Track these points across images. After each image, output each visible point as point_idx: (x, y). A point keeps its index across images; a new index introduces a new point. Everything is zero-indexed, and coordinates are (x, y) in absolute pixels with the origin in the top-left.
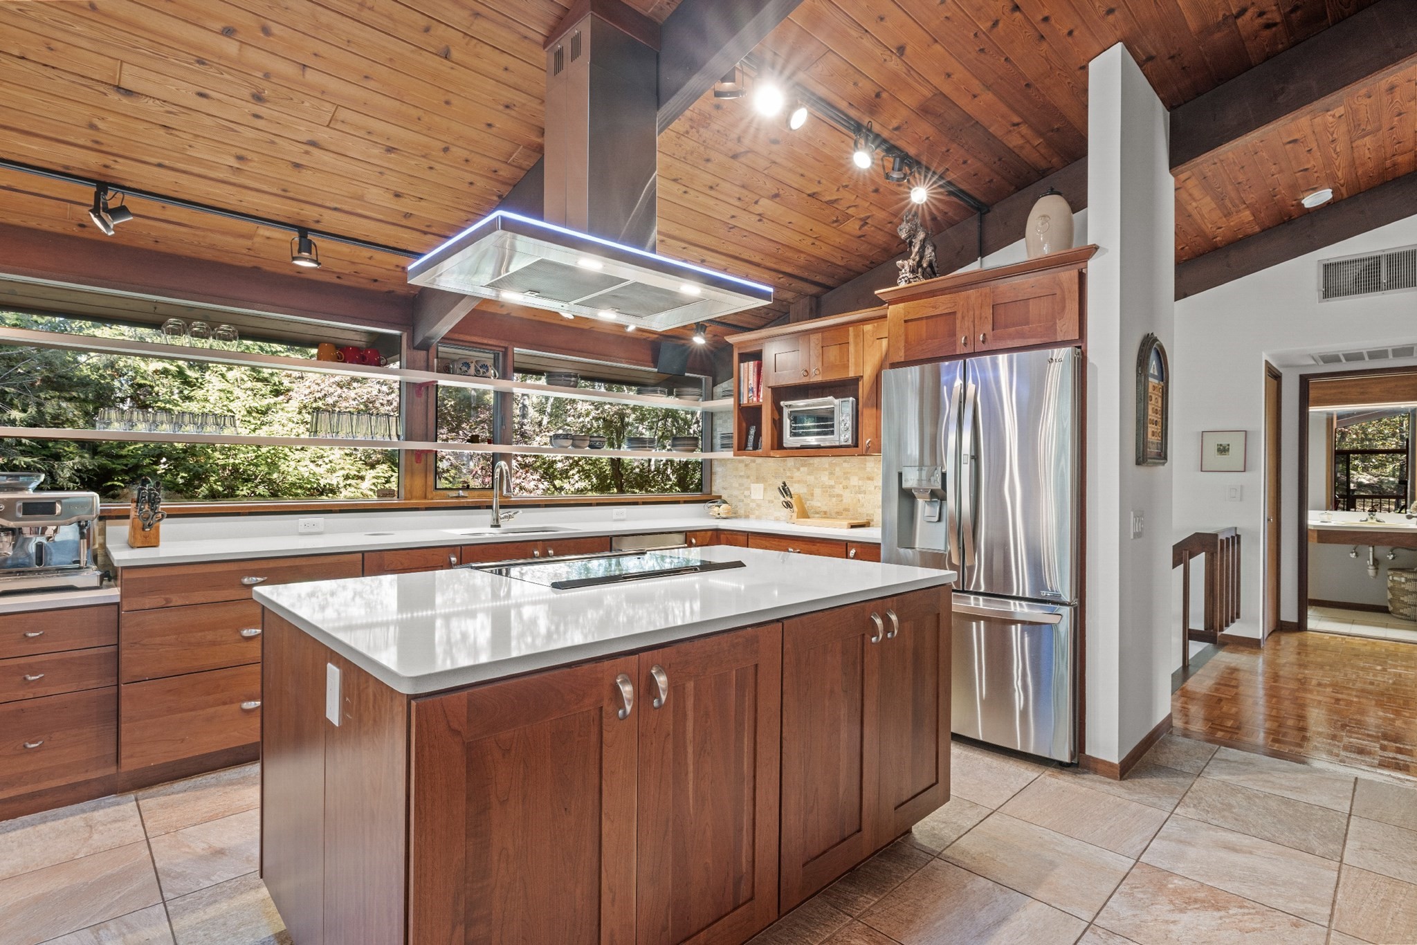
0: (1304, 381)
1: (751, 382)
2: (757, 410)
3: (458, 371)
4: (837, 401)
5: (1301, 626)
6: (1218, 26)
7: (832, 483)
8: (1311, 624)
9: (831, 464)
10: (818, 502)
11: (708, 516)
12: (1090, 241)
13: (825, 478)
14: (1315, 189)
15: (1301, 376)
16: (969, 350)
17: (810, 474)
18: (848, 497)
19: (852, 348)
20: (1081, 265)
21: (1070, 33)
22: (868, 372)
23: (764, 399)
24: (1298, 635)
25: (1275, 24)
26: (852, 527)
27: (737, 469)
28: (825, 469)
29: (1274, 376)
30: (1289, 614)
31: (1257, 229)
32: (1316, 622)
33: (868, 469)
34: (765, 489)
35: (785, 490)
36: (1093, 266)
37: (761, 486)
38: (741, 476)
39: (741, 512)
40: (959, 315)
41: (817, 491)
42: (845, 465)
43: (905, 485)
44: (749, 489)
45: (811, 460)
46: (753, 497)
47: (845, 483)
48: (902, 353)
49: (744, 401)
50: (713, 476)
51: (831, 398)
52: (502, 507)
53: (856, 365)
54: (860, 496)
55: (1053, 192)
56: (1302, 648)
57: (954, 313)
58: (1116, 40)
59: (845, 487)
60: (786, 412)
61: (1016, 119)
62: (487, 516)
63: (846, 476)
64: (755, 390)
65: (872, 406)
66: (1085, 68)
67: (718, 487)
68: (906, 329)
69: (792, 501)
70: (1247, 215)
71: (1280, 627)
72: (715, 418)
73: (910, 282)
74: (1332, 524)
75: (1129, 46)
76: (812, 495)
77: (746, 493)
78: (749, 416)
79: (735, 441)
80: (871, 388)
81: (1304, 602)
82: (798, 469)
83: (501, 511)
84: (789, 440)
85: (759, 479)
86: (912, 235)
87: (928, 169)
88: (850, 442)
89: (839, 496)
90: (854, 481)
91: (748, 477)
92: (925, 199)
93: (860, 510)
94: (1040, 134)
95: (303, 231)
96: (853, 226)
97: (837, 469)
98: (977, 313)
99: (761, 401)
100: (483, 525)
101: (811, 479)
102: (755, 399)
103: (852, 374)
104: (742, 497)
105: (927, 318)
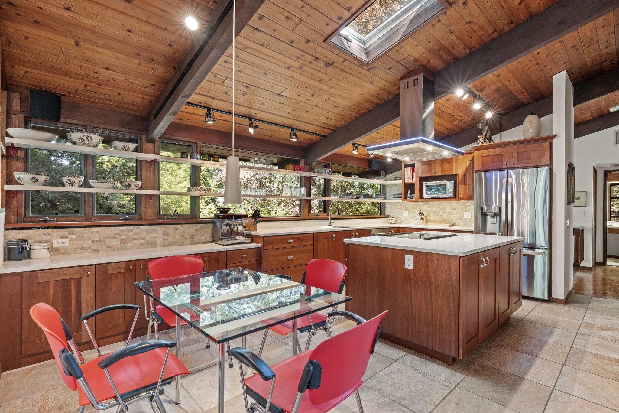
0: (606, 173)
1: (409, 174)
2: (413, 185)
3: (322, 172)
4: (447, 182)
5: (604, 264)
6: (597, 65)
7: (438, 211)
8: (608, 263)
9: (438, 204)
10: (432, 217)
11: (387, 222)
12: (554, 134)
13: (435, 209)
14: (615, 106)
15: (604, 171)
16: (508, 166)
17: (429, 207)
18: (445, 216)
19: (454, 164)
20: (551, 141)
21: (551, 69)
22: (461, 172)
23: (415, 180)
24: (603, 267)
25: (615, 63)
26: (450, 226)
27: (396, 206)
28: (435, 206)
29: (595, 171)
30: (600, 259)
31: (591, 118)
32: (609, 263)
33: (454, 206)
34: (409, 213)
35: (421, 214)
36: (554, 141)
37: (407, 212)
38: (398, 208)
39: (399, 221)
40: (504, 155)
41: (432, 214)
42: (444, 204)
43: (484, 211)
44: (402, 213)
45: (429, 203)
46: (404, 216)
47: (443, 211)
48: (481, 167)
49: (406, 182)
50: (386, 209)
51: (445, 181)
52: (332, 219)
53: (456, 169)
54: (450, 215)
55: (533, 113)
56: (605, 271)
57: (502, 154)
58: (563, 69)
59: (444, 212)
60: (424, 186)
61: (524, 91)
62: (327, 222)
63: (444, 208)
64: (411, 178)
65: (463, 184)
66: (552, 77)
67: (388, 212)
68: (482, 159)
69: (424, 217)
70: (589, 114)
71: (596, 264)
72: (386, 187)
73: (483, 144)
74: (614, 226)
75: (567, 72)
76: (430, 215)
77: (401, 214)
78: (409, 187)
79: (403, 196)
80: (462, 178)
81: (606, 256)
82: (424, 206)
83: (332, 220)
84: (425, 196)
85: (406, 209)
86: (484, 127)
87: (491, 107)
88: (452, 197)
89: (441, 215)
90: (448, 210)
91: (401, 209)
92: (491, 116)
93: (450, 220)
94: (529, 94)
95: (293, 129)
96: (456, 122)
97: (440, 206)
98: (511, 154)
99: (414, 181)
100: (325, 225)
101: (429, 209)
102: (411, 181)
103: (454, 173)
104: (399, 216)
105: (491, 156)
